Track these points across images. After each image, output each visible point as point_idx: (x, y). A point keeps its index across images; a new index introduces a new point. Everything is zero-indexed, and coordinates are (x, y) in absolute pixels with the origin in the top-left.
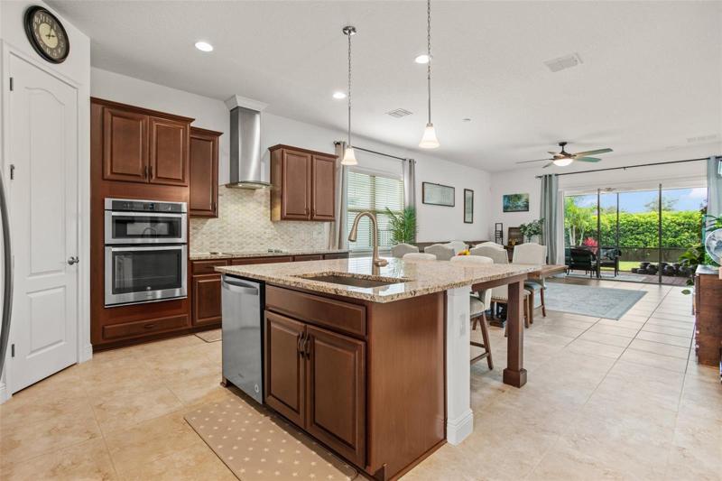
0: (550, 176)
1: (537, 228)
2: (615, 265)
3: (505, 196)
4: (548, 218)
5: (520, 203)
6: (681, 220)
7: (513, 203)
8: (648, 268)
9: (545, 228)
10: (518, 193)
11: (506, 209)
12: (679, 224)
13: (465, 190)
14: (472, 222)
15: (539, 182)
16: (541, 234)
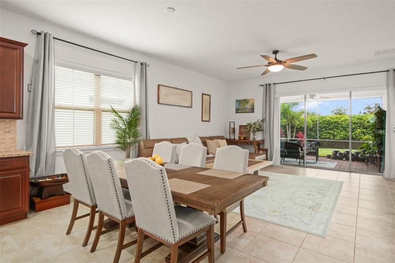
0: (269, 84)
1: (260, 126)
2: (316, 154)
3: (237, 101)
4: (268, 118)
5: (248, 106)
6: (355, 121)
7: (243, 106)
8: (338, 155)
9: (266, 126)
10: (246, 98)
11: (237, 111)
12: (354, 124)
13: (203, 94)
14: (209, 121)
15: (262, 89)
16: (263, 131)
